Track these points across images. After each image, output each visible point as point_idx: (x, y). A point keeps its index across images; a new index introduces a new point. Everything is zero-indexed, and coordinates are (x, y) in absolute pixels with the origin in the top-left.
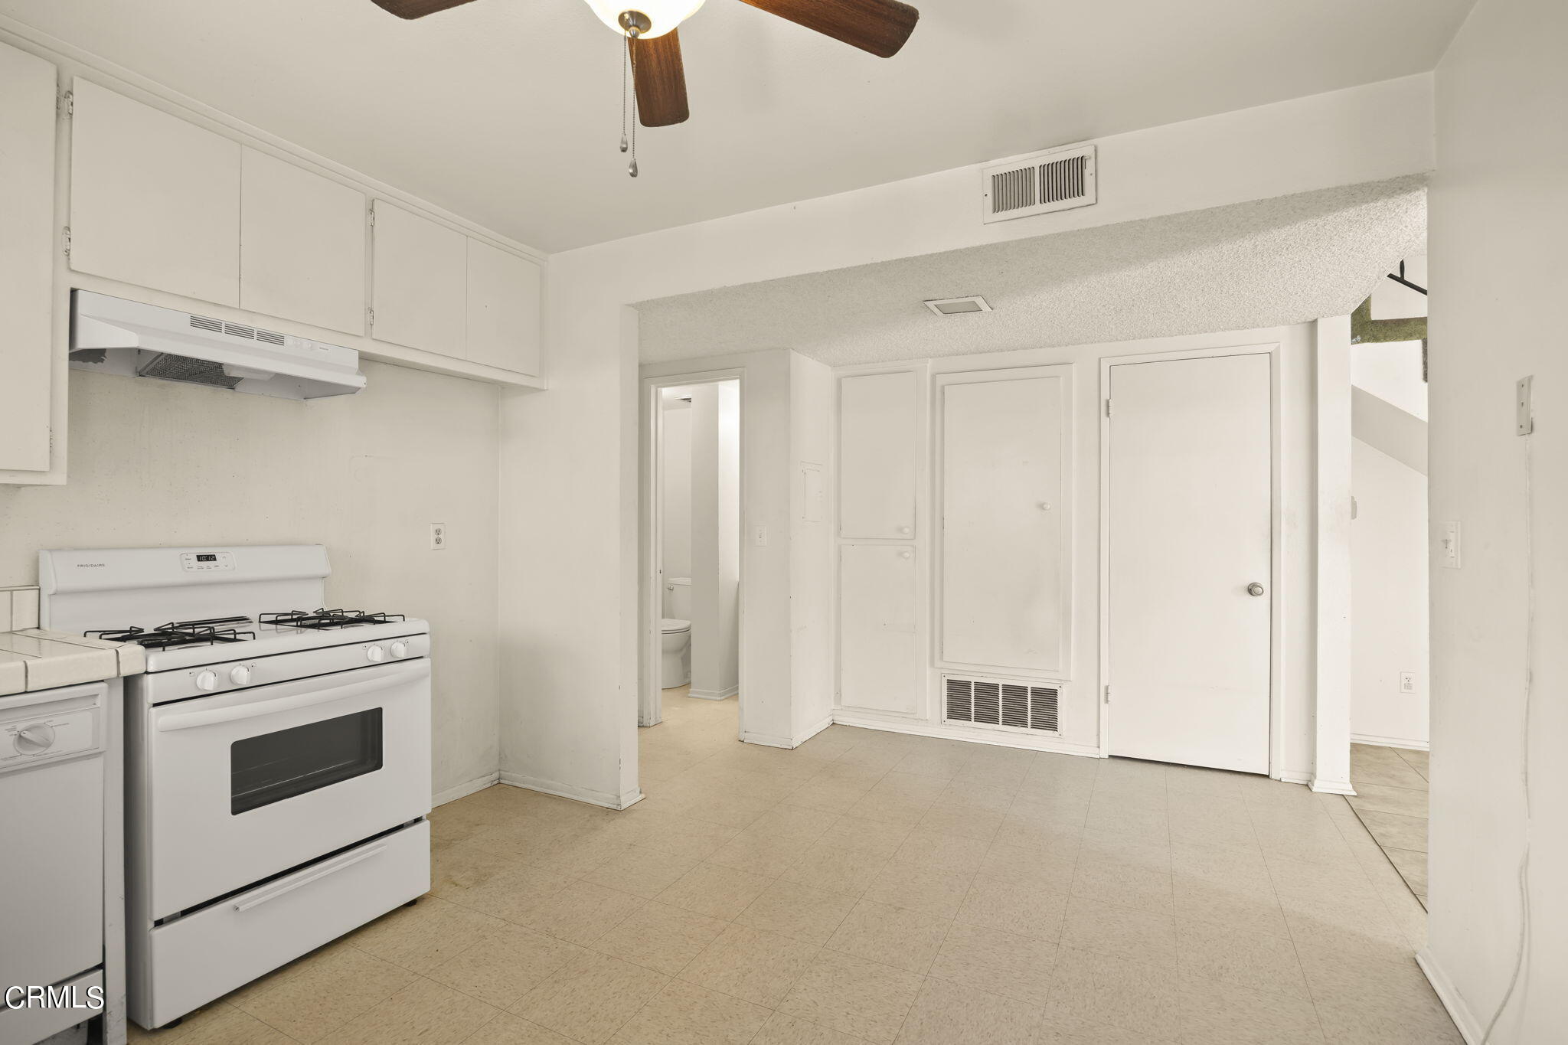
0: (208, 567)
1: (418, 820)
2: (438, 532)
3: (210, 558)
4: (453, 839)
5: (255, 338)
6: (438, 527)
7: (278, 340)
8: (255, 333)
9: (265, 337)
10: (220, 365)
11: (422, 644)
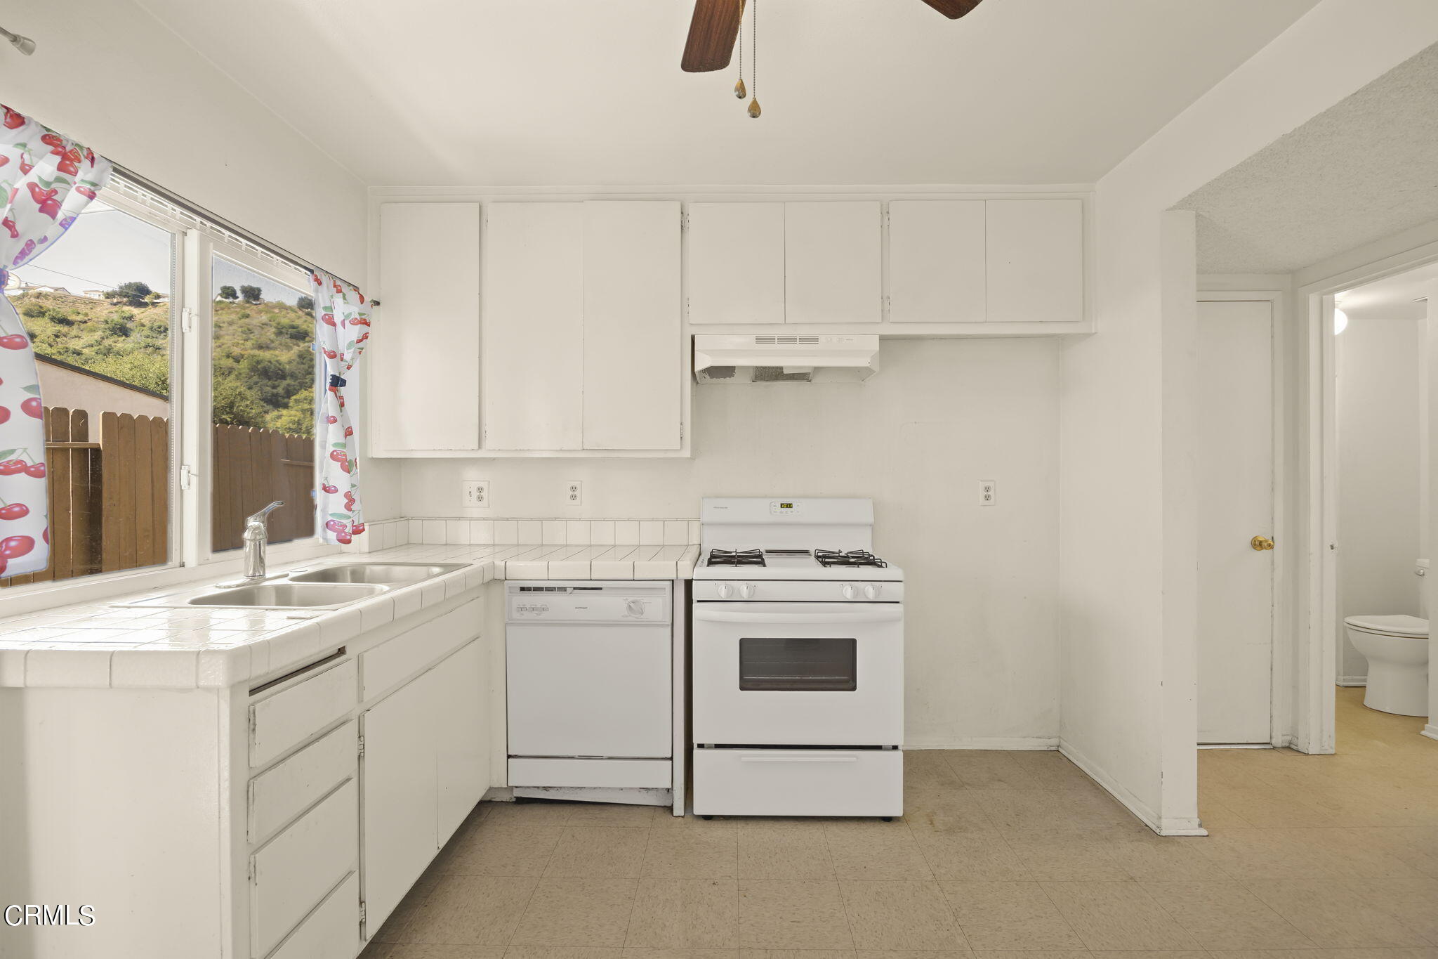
0: (786, 512)
1: (895, 748)
2: (987, 489)
3: (789, 506)
4: (967, 784)
5: (798, 342)
6: (987, 484)
7: (814, 340)
8: (798, 339)
9: (804, 340)
10: (781, 368)
11: (896, 591)
